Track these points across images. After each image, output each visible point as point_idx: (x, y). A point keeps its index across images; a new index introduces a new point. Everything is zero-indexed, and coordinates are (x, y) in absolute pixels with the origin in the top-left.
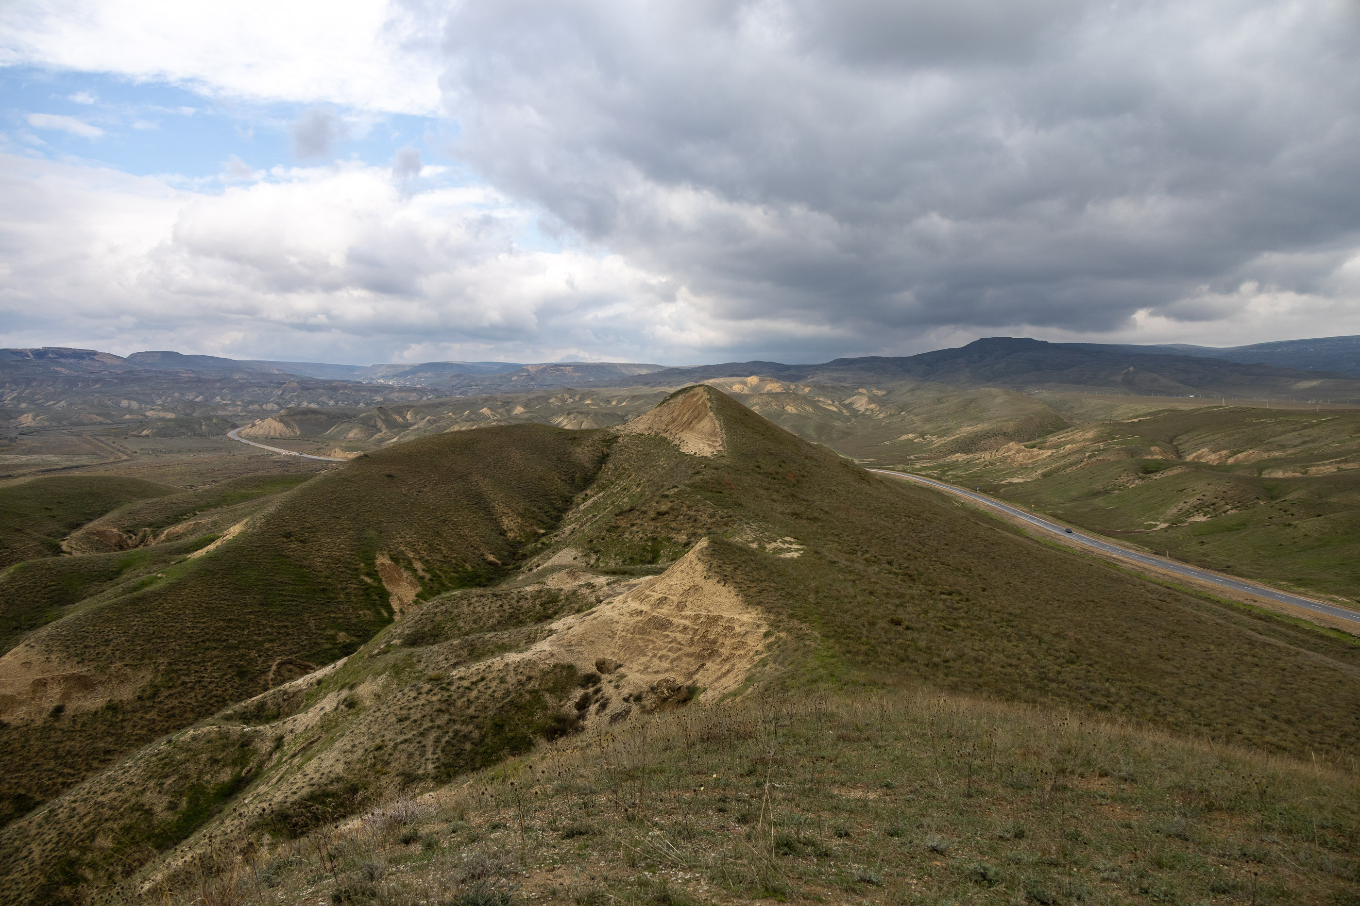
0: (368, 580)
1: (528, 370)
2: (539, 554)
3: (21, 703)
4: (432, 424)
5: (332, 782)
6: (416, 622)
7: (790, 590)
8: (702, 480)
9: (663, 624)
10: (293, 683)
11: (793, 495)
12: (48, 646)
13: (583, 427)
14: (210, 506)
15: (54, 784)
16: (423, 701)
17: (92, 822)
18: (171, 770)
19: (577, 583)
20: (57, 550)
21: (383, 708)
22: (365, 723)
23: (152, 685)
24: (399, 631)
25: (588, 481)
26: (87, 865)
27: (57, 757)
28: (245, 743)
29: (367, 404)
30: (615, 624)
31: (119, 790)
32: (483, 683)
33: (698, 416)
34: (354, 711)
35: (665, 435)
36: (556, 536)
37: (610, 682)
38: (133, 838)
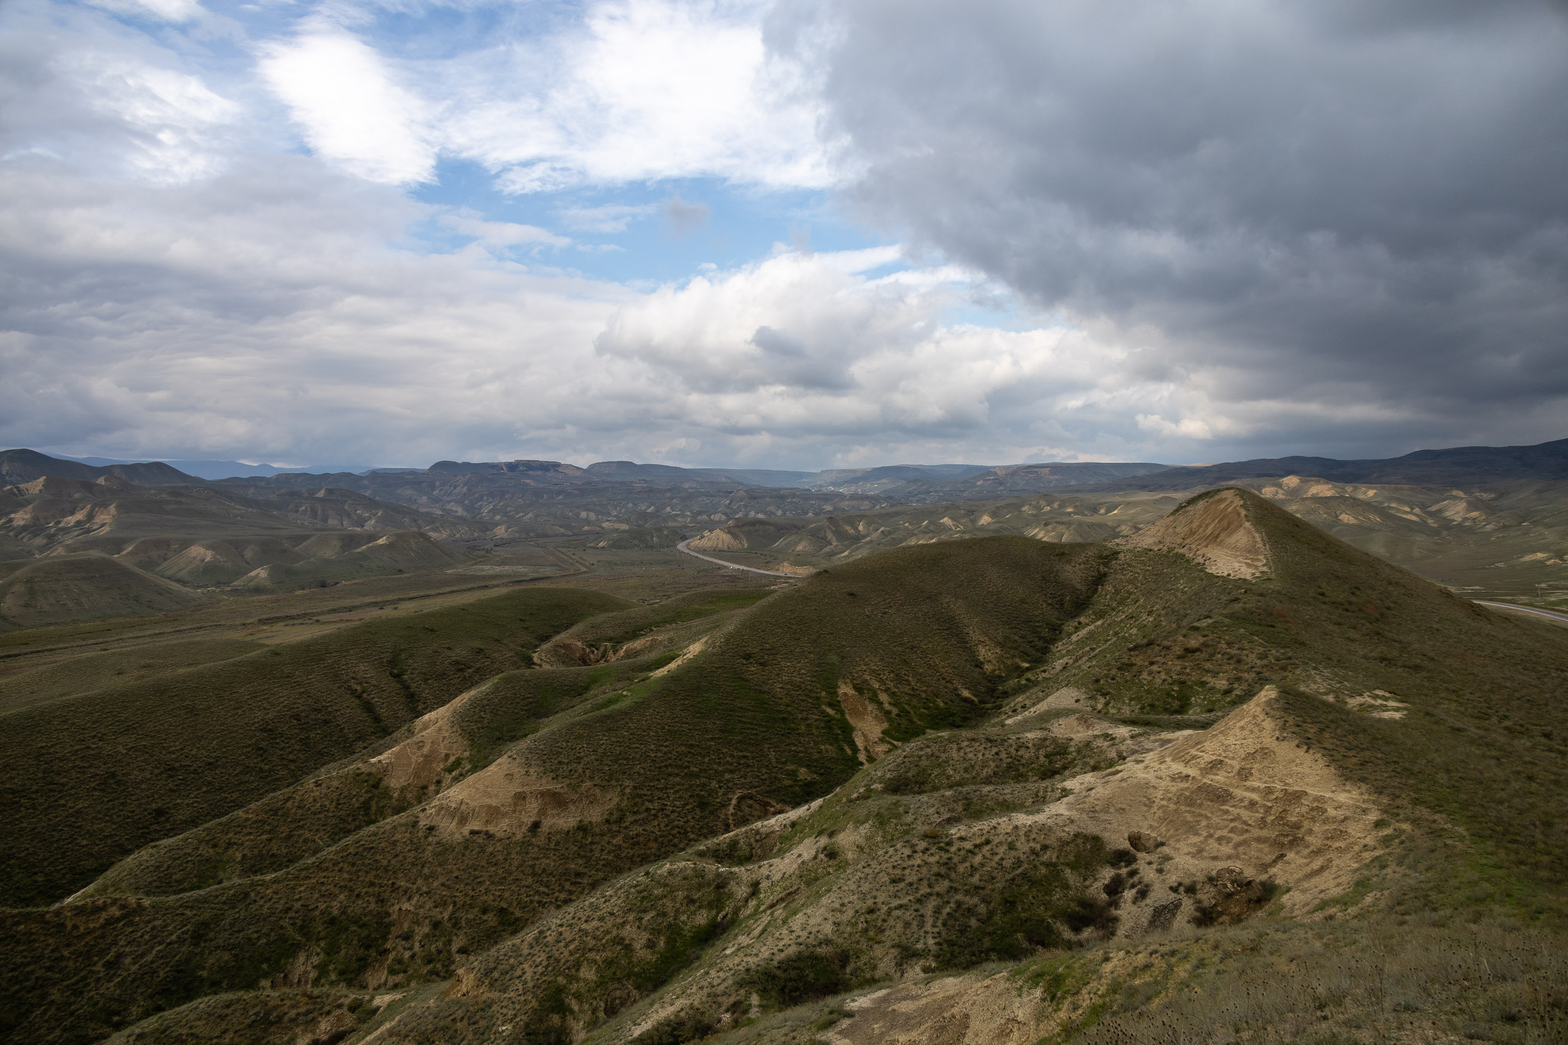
0: (830, 711)
1: (995, 474)
2: (1024, 692)
3: (504, 815)
4: (886, 536)
5: (820, 944)
6: (898, 766)
7: (1407, 765)
8: (1244, 609)
9: (1220, 796)
10: (765, 823)
11: (1378, 634)
12: (527, 759)
13: (1063, 540)
14: (665, 622)
15: (531, 902)
16: (919, 862)
17: (577, 950)
18: (649, 905)
19: (1090, 733)
20: (529, 662)
21: (874, 864)
22: (854, 880)
23: (619, 809)
24: (879, 774)
25: (1080, 605)
26: (573, 994)
27: (534, 874)
28: (721, 884)
29: (816, 514)
30: (1151, 790)
31: (601, 919)
32: (988, 848)
33: (1228, 526)
34: (835, 863)
35: (1181, 551)
36: (1044, 671)
37: (1150, 863)
38: (614, 973)
